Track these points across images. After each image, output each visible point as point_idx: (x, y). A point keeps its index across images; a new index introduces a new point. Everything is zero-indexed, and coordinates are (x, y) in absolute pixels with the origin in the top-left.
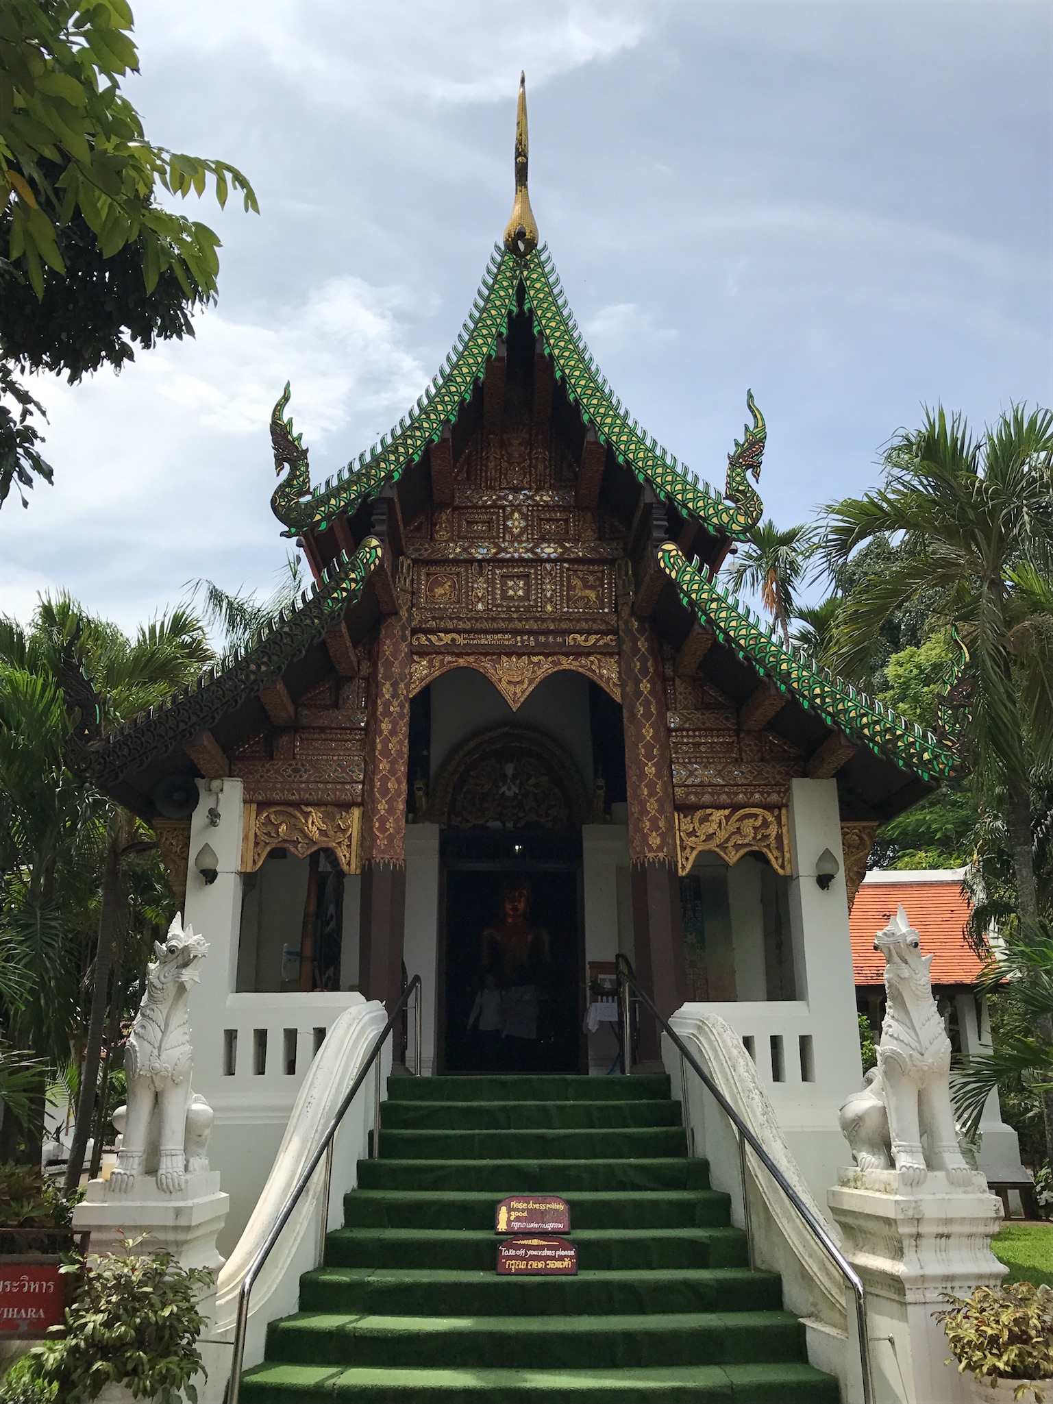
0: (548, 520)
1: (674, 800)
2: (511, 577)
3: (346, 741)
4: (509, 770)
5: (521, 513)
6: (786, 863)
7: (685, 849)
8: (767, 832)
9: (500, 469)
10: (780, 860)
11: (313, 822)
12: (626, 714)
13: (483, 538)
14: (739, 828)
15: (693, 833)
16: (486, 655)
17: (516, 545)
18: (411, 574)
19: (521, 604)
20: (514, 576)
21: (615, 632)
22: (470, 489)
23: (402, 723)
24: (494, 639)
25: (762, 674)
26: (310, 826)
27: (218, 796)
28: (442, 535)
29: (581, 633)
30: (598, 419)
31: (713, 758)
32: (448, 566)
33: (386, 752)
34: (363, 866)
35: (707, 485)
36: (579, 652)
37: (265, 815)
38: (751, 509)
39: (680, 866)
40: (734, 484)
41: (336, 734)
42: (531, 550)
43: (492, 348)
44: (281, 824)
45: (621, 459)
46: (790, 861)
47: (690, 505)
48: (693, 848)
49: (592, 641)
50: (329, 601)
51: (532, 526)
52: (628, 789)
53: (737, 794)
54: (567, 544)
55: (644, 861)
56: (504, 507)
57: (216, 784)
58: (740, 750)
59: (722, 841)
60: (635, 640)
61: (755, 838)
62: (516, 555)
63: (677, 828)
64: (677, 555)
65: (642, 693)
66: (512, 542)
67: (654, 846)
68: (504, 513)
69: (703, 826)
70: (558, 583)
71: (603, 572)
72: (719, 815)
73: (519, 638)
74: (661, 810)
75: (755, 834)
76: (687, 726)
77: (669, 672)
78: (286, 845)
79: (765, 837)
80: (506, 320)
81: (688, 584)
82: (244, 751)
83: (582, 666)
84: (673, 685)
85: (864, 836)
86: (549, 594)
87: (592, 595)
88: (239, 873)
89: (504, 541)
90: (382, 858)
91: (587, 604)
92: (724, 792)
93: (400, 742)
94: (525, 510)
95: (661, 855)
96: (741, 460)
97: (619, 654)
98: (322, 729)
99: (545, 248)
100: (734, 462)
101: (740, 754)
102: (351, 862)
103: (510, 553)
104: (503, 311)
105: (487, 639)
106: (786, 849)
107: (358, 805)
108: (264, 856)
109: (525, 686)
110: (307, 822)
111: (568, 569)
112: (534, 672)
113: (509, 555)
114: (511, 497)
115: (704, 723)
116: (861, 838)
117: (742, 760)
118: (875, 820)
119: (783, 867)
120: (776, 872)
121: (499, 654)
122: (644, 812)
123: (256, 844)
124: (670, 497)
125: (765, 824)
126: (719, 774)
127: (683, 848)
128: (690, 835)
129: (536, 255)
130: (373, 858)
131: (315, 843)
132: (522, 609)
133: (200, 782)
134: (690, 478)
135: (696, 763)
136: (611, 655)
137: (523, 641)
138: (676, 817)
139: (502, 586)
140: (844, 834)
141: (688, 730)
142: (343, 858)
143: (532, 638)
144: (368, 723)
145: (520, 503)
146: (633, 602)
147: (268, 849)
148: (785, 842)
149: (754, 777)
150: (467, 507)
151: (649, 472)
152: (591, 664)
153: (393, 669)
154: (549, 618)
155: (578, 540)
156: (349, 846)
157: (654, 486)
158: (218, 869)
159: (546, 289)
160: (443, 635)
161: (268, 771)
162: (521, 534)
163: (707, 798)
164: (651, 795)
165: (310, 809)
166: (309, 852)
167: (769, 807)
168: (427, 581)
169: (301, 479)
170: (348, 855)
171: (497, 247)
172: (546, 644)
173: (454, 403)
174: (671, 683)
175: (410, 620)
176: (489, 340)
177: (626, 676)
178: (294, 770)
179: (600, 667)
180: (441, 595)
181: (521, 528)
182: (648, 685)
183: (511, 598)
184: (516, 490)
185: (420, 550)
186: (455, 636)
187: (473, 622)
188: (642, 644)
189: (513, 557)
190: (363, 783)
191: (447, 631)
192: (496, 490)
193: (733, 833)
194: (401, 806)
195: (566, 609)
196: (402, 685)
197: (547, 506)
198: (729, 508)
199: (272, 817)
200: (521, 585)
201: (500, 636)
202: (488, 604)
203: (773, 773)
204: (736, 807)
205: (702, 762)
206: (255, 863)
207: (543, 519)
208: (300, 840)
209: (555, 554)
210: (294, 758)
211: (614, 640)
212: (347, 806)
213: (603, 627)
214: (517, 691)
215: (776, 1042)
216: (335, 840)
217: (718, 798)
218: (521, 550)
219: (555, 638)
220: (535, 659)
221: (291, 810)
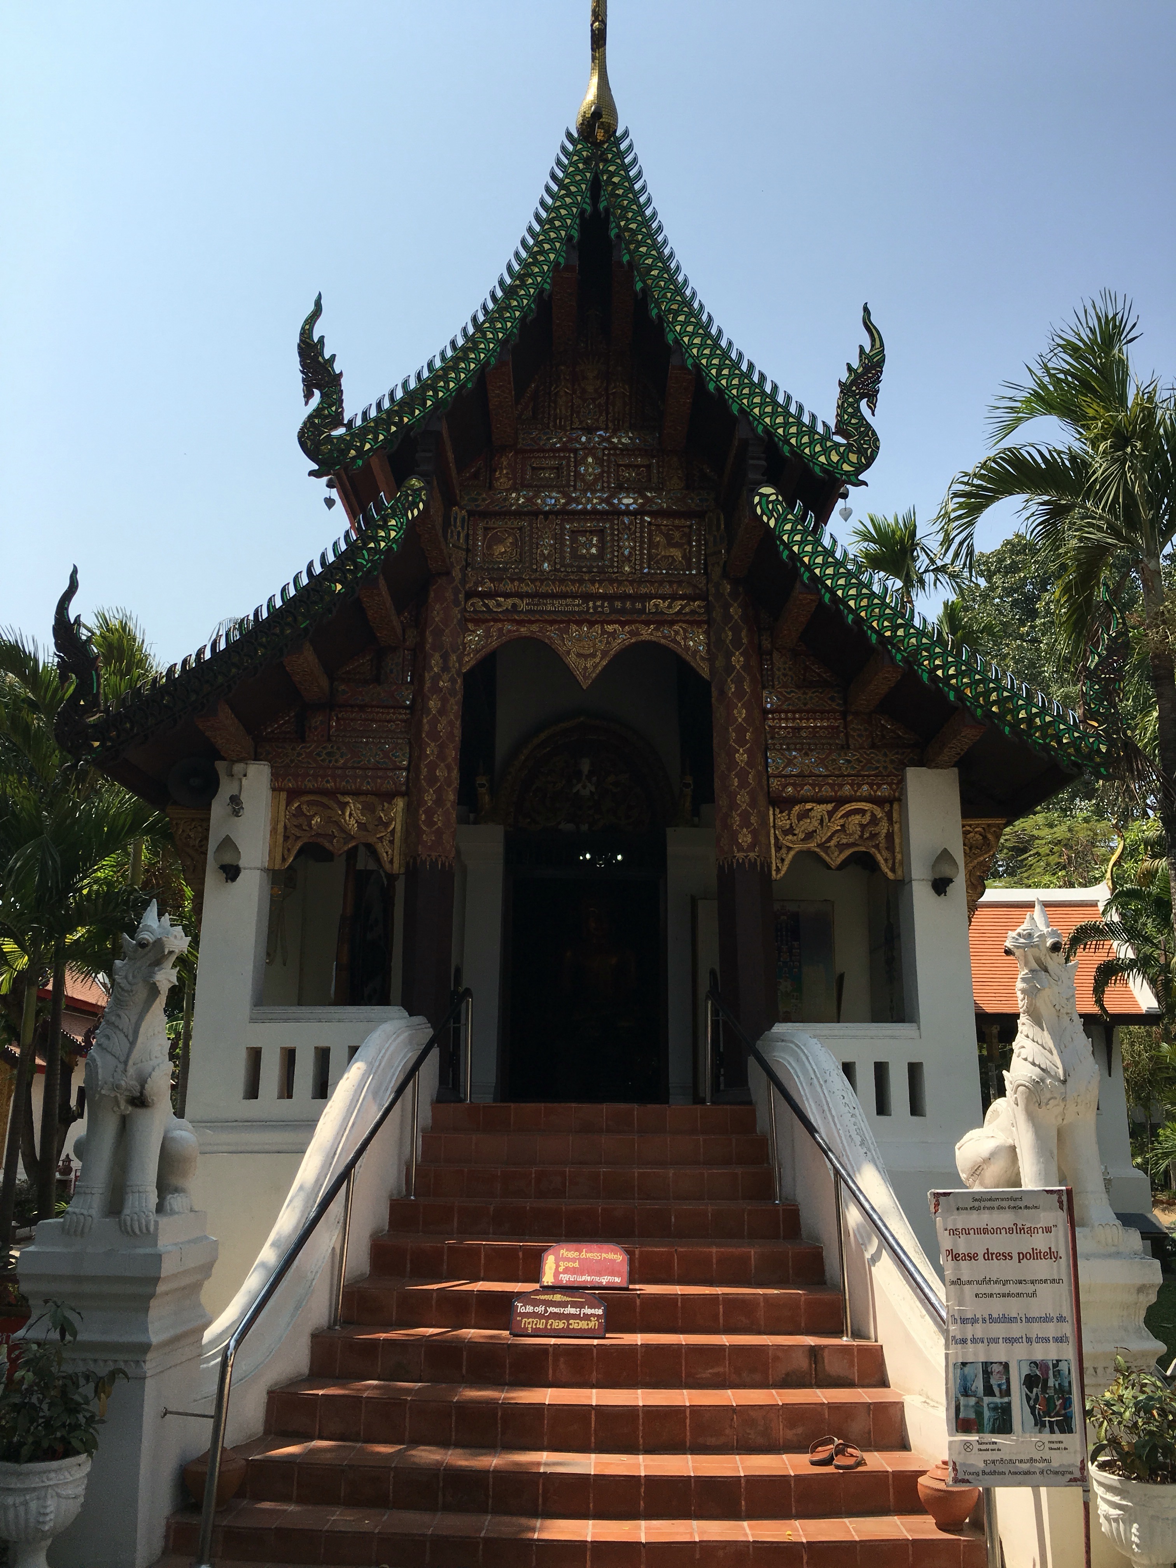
0: (627, 466)
1: (769, 792)
2: (583, 533)
3: (389, 721)
4: (585, 767)
5: (594, 457)
6: (897, 865)
7: (781, 848)
8: (877, 829)
9: (572, 406)
10: (890, 863)
11: (351, 815)
12: (715, 693)
13: (550, 486)
14: (843, 826)
15: (790, 831)
16: (552, 622)
17: (589, 495)
18: (466, 528)
19: (595, 564)
20: (586, 531)
21: (703, 597)
22: (536, 428)
23: (452, 701)
24: (562, 605)
25: (874, 642)
26: (347, 818)
27: (241, 782)
28: (502, 480)
29: (664, 598)
30: (686, 339)
31: (816, 744)
32: (510, 519)
33: (434, 735)
34: (408, 864)
35: (814, 417)
36: (661, 621)
37: (296, 805)
38: (865, 446)
39: (774, 867)
40: (846, 417)
41: (378, 713)
42: (607, 501)
43: (560, 255)
44: (314, 816)
45: (711, 386)
46: (901, 863)
47: (793, 441)
48: (789, 849)
49: (677, 606)
50: (364, 552)
51: (609, 473)
52: (716, 779)
53: (841, 786)
54: (649, 494)
55: (732, 862)
56: (575, 451)
57: (238, 768)
58: (847, 735)
59: (824, 840)
60: (727, 606)
61: (861, 837)
62: (589, 507)
63: (772, 824)
64: (777, 499)
65: (734, 667)
66: (585, 492)
67: (745, 845)
68: (575, 457)
69: (801, 823)
70: (638, 540)
71: (690, 527)
72: (820, 809)
73: (591, 604)
74: (753, 803)
75: (862, 832)
76: (785, 707)
77: (766, 644)
78: (320, 840)
79: (873, 836)
80: (577, 222)
81: (789, 535)
82: (272, 732)
83: (665, 637)
84: (771, 659)
85: (989, 836)
86: (626, 553)
87: (677, 553)
88: (266, 870)
89: (575, 490)
90: (429, 856)
91: (671, 564)
92: (828, 784)
93: (451, 723)
94: (600, 454)
95: (752, 855)
96: (854, 388)
97: (707, 622)
98: (362, 708)
99: (626, 134)
100: (845, 389)
101: (847, 741)
102: (395, 859)
103: (582, 503)
104: (575, 210)
105: (553, 605)
106: (897, 849)
107: (402, 795)
108: (294, 852)
109: (597, 660)
110: (344, 813)
111: (650, 523)
112: (608, 643)
113: (580, 507)
114: (584, 439)
115: (805, 705)
116: (985, 838)
117: (848, 748)
118: (1002, 817)
119: (893, 870)
120: (885, 875)
121: (568, 622)
122: (733, 805)
123: (286, 838)
124: (769, 433)
125: (874, 821)
126: (822, 762)
127: (778, 848)
128: (786, 832)
129: (614, 143)
130: (419, 855)
131: (353, 838)
132: (595, 570)
133: (220, 766)
134: (793, 409)
135: (795, 750)
136: (699, 624)
137: (595, 607)
138: (771, 812)
139: (572, 544)
140: (965, 833)
141: (786, 712)
142: (385, 854)
143: (606, 604)
144: (413, 701)
145: (594, 446)
146: (725, 562)
147: (299, 844)
148: (897, 841)
149: (863, 767)
150: (532, 451)
151: (745, 401)
152: (675, 635)
153: (444, 638)
154: (627, 580)
155: (662, 489)
156: (392, 842)
157: (751, 418)
158: (242, 864)
159: (626, 184)
160: (503, 599)
161: (299, 755)
162: (596, 481)
163: (807, 791)
164: (741, 786)
165: (348, 799)
166: (346, 848)
167: (878, 801)
168: (485, 536)
169: (334, 409)
170: (390, 852)
171: (569, 135)
172: (623, 611)
173: (515, 319)
174: (768, 657)
175: (464, 581)
176: (558, 245)
177: (715, 645)
178: (329, 754)
179: (685, 638)
180: (502, 553)
181: (595, 475)
182: (742, 659)
183: (583, 557)
184: (589, 431)
185: (476, 500)
186: (517, 601)
187: (538, 584)
188: (735, 611)
189: (585, 508)
190: (407, 769)
191: (507, 596)
192: (567, 431)
193: (837, 831)
194: (451, 796)
195: (646, 571)
196: (454, 657)
197: (627, 450)
198: (838, 445)
199: (304, 807)
200: (594, 542)
201: (569, 600)
202: (555, 563)
203: (885, 762)
204: (841, 801)
205: (803, 749)
206: (284, 859)
207: (621, 465)
208: (336, 834)
209: (634, 506)
210: (329, 740)
211: (703, 607)
212: (389, 797)
213: (689, 591)
214: (588, 665)
215: (881, 1070)
216: (375, 834)
217: (820, 790)
218: (595, 501)
219: (633, 604)
220: (610, 628)
221: (325, 800)
